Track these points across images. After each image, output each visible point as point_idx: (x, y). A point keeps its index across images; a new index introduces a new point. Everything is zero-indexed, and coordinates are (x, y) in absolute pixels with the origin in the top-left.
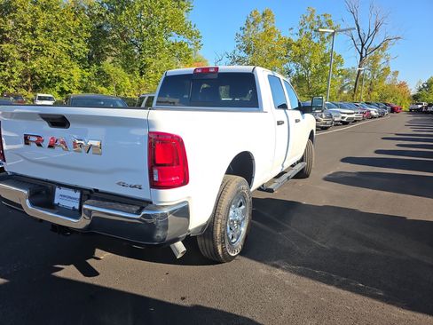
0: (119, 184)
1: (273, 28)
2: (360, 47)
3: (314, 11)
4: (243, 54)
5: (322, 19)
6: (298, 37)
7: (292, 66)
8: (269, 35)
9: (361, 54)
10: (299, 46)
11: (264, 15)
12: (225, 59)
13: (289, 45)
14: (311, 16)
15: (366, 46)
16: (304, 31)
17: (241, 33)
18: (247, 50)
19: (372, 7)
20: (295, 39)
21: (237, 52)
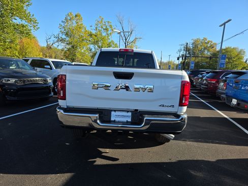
0: (160, 106)
1: (82, 24)
2: (125, 41)
3: (103, 19)
4: (64, 37)
5: (107, 24)
6: (95, 31)
7: (92, 46)
8: (80, 28)
9: (125, 44)
10: (96, 36)
11: (76, 16)
12: (53, 38)
13: (91, 35)
14: (102, 21)
15: (127, 40)
16: (98, 28)
17: (62, 24)
18: (67, 34)
19: (129, 22)
20: (94, 32)
21: (60, 35)
